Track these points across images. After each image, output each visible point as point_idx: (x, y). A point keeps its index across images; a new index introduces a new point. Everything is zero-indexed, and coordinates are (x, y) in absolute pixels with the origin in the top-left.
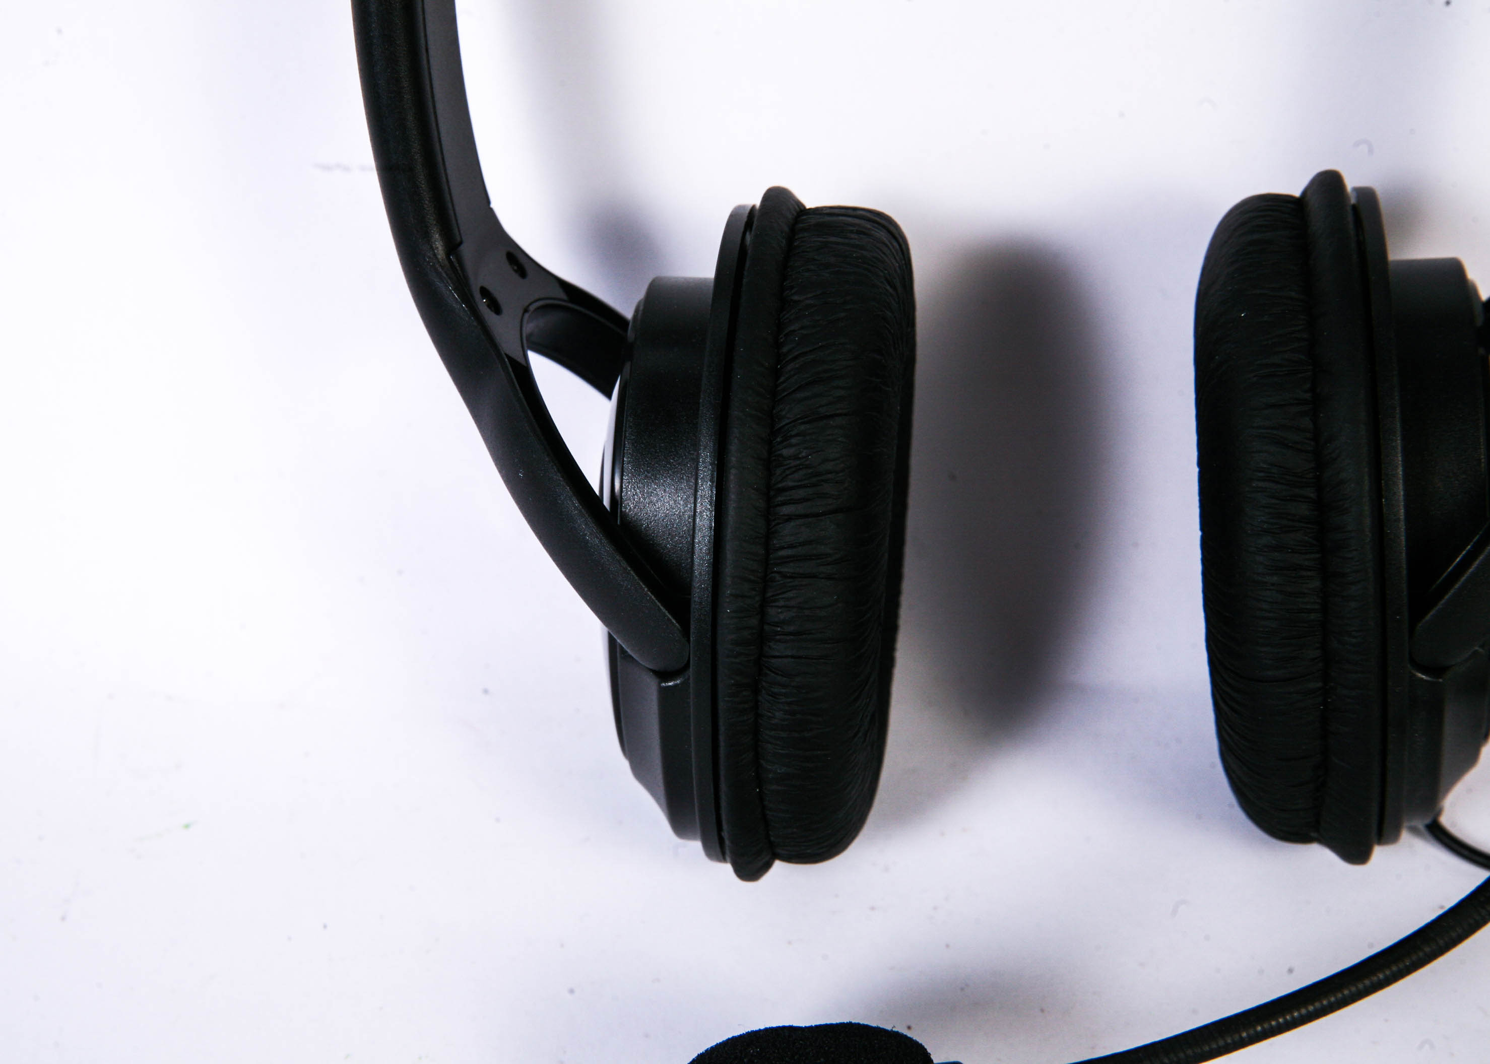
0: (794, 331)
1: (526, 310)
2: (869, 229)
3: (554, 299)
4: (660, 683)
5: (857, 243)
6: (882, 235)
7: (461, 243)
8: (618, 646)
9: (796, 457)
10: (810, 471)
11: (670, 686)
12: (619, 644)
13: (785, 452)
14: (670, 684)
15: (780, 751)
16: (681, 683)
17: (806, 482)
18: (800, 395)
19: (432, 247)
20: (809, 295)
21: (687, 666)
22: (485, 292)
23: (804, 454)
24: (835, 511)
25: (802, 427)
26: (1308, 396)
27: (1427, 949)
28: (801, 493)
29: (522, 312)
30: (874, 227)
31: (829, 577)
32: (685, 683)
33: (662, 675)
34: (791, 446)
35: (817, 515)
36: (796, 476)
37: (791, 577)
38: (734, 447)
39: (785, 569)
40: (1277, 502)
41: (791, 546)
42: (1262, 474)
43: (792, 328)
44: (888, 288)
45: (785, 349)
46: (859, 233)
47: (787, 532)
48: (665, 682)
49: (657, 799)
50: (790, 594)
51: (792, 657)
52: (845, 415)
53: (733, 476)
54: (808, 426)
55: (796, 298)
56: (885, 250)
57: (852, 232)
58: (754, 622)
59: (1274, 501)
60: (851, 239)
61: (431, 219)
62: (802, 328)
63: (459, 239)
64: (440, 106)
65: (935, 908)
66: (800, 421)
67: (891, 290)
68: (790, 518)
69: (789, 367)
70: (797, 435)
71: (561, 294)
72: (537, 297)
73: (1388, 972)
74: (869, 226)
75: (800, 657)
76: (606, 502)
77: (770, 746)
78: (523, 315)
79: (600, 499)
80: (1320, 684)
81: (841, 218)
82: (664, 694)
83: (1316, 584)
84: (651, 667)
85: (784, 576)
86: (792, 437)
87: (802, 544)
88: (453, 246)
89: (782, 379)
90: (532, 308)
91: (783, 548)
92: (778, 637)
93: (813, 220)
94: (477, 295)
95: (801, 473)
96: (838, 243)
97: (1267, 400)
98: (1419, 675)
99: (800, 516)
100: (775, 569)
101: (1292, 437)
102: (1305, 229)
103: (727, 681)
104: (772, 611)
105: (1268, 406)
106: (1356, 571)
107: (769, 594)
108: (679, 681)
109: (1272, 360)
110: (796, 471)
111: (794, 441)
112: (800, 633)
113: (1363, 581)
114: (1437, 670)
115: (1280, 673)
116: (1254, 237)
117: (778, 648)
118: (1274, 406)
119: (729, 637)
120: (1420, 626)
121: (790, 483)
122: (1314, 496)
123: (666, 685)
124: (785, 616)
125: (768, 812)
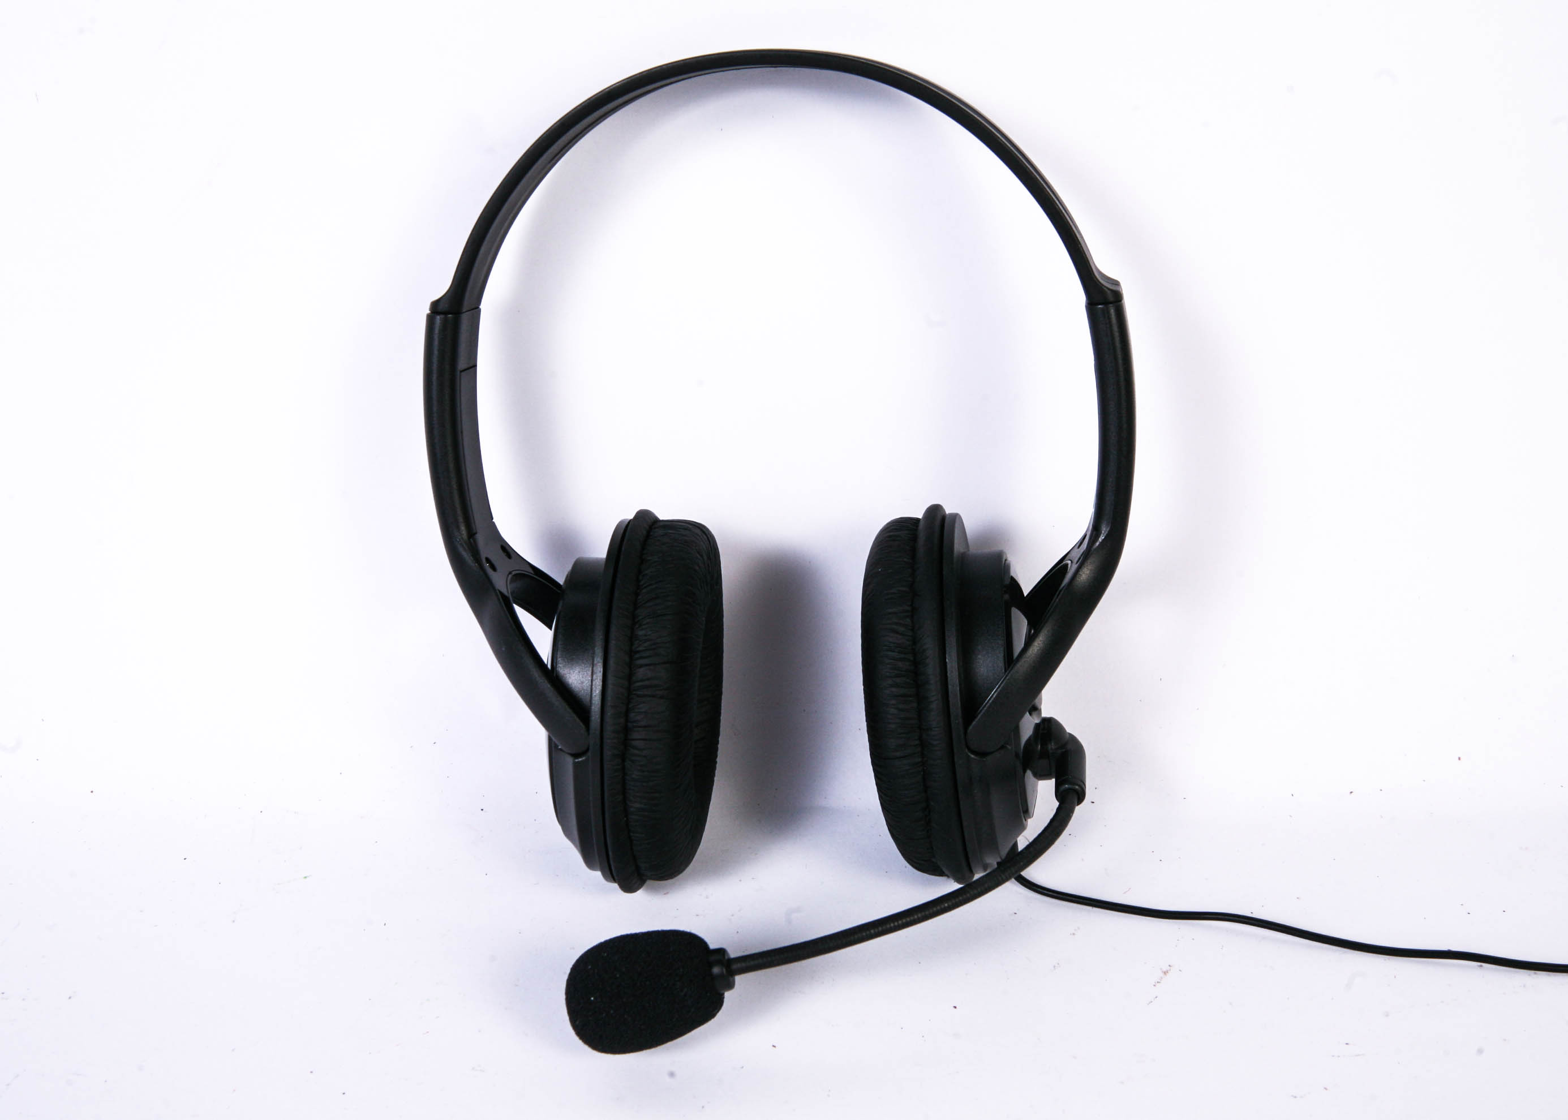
0: (646, 574)
1: (510, 573)
3: (527, 572)
4: (574, 760)
6: (698, 531)
7: (476, 533)
8: (553, 743)
9: (645, 635)
10: (651, 642)
11: (579, 761)
12: (554, 742)
13: (640, 633)
15: (636, 794)
16: (586, 759)
17: (650, 647)
18: (647, 605)
19: (460, 533)
20: (656, 557)
21: (587, 750)
22: (488, 560)
23: (649, 633)
24: (665, 663)
25: (650, 620)
26: (909, 608)
28: (647, 654)
29: (507, 573)
31: (662, 697)
32: (587, 760)
33: (576, 756)
34: (642, 630)
35: (655, 664)
36: (646, 644)
37: (642, 697)
38: (613, 629)
39: (639, 693)
41: (642, 681)
43: (646, 572)
44: (698, 555)
45: (642, 583)
47: (641, 673)
48: (577, 759)
49: (576, 846)
50: (641, 706)
51: (642, 739)
53: (613, 643)
55: (649, 558)
56: (698, 537)
57: (680, 528)
58: (622, 720)
59: (892, 661)
61: (461, 519)
62: (651, 572)
63: (475, 531)
64: (468, 463)
66: (648, 617)
67: (699, 557)
68: (641, 666)
69: (643, 591)
70: (646, 624)
71: (531, 571)
72: (517, 569)
75: (646, 740)
76: (549, 666)
77: (631, 792)
78: (508, 576)
79: (547, 666)
80: (920, 760)
82: (576, 766)
83: (915, 705)
84: (570, 752)
85: (638, 696)
86: (643, 625)
87: (648, 679)
88: (472, 534)
89: (640, 597)
90: (514, 573)
91: (638, 681)
92: (635, 729)
93: (661, 524)
94: (484, 561)
95: (648, 643)
97: (890, 611)
98: (973, 756)
99: (647, 665)
100: (634, 692)
101: (901, 629)
102: (916, 530)
103: (608, 753)
104: (632, 715)
105: (890, 613)
106: (933, 696)
107: (630, 706)
108: (584, 758)
109: (892, 591)
110: (645, 642)
111: (644, 627)
112: (645, 727)
113: (936, 700)
114: (983, 754)
115: (898, 754)
116: (891, 534)
117: (635, 735)
118: (895, 613)
119: (609, 728)
120: (971, 728)
121: (641, 649)
122: (912, 659)
123: (577, 760)
124: (639, 718)
125: (632, 834)
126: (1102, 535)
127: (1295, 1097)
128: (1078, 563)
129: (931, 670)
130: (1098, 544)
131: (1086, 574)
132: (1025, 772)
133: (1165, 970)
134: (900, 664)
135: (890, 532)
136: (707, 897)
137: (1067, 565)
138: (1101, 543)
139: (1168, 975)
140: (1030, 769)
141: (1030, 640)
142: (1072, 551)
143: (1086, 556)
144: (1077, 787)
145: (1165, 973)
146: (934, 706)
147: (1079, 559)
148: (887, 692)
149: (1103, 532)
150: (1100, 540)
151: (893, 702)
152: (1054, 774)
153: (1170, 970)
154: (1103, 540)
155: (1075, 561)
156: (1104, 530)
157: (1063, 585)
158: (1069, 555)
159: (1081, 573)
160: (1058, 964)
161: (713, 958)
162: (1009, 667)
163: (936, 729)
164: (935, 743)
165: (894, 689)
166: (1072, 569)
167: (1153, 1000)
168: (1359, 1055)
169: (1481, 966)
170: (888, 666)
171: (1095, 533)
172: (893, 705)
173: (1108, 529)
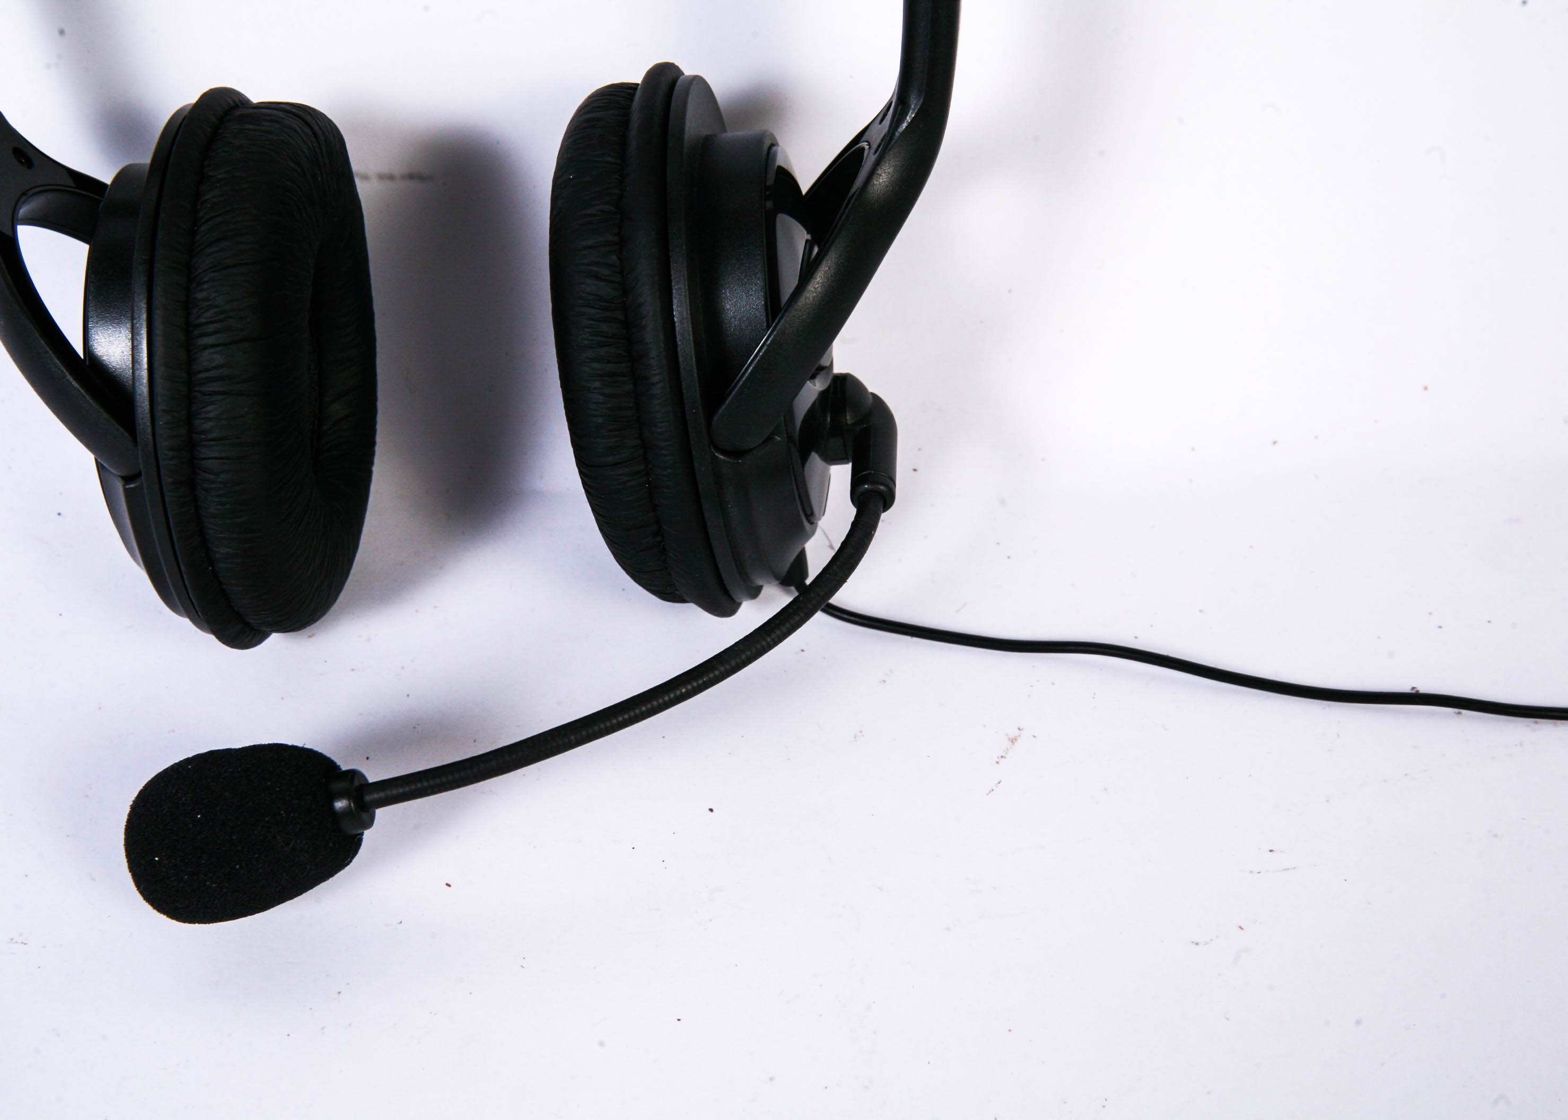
0: (208, 200)
1: (23, 194)
2: (283, 118)
3: (63, 186)
4: (124, 486)
5: (268, 129)
6: (295, 123)
9: (207, 299)
10: (217, 310)
11: (132, 488)
13: (200, 295)
14: (132, 486)
15: (220, 535)
16: (140, 485)
17: (216, 318)
18: (209, 250)
20: (222, 171)
21: (141, 471)
23: (213, 296)
25: (212, 275)
26: (616, 239)
27: (722, 669)
28: (211, 328)
29: (19, 195)
30: (287, 116)
31: (240, 394)
32: (142, 485)
33: (124, 479)
34: (203, 290)
35: (224, 345)
36: (208, 314)
37: (209, 395)
39: (204, 389)
40: (593, 322)
41: (207, 370)
42: (581, 302)
43: (207, 197)
45: (201, 214)
46: (272, 121)
47: (204, 358)
48: (127, 484)
50: (209, 408)
51: (216, 458)
52: (247, 264)
54: (216, 274)
55: (210, 173)
58: (183, 431)
59: (591, 322)
60: (264, 126)
62: (214, 197)
65: (403, 668)
66: (210, 270)
68: (206, 347)
69: (203, 228)
70: (208, 282)
71: (70, 182)
72: (40, 184)
73: (689, 687)
74: (284, 116)
75: (222, 458)
77: (212, 532)
78: (20, 198)
80: (642, 467)
81: (262, 110)
82: (127, 492)
83: (629, 388)
84: (118, 473)
85: (204, 394)
86: (204, 283)
87: (216, 368)
89: (198, 238)
90: (32, 192)
91: (201, 372)
92: (204, 443)
95: (212, 311)
96: (251, 130)
97: (585, 243)
98: (722, 457)
99: (213, 346)
100: (196, 389)
101: (604, 272)
102: (629, 107)
103: (167, 480)
104: (197, 422)
105: (586, 248)
106: (655, 375)
107: (193, 409)
108: (138, 484)
109: (589, 211)
110: (207, 310)
111: (206, 286)
112: (221, 439)
113: (660, 382)
114: (737, 454)
115: (610, 459)
116: (590, 116)
117: (205, 452)
118: (590, 247)
119: (164, 444)
120: (716, 418)
121: (202, 320)
122: (622, 317)
123: (127, 487)
124: (208, 425)
125: (224, 587)
126: (911, 111)
127: (1197, 944)
128: (877, 154)
129: (651, 334)
130: (905, 125)
131: (883, 179)
132: (804, 458)
133: (1012, 736)
134: (604, 327)
135: (589, 112)
136: (369, 640)
137: (863, 149)
138: (910, 124)
139: (1016, 743)
140: (817, 452)
141: (808, 270)
142: (871, 126)
143: (887, 142)
144: (882, 488)
145: (1013, 741)
146: (657, 390)
147: (879, 146)
148: (586, 369)
149: (913, 106)
150: (908, 119)
151: (597, 384)
152: (850, 459)
153: (1019, 736)
154: (913, 119)
155: (875, 146)
156: (915, 105)
157: (853, 191)
158: (867, 133)
159: (879, 172)
160: (861, 732)
161: (338, 786)
162: (773, 321)
163: (663, 424)
164: (663, 444)
165: (595, 365)
166: (870, 159)
167: (994, 788)
168: (1288, 869)
169: (1459, 713)
170: (586, 330)
171: (900, 107)
172: (596, 388)
173: (921, 101)
